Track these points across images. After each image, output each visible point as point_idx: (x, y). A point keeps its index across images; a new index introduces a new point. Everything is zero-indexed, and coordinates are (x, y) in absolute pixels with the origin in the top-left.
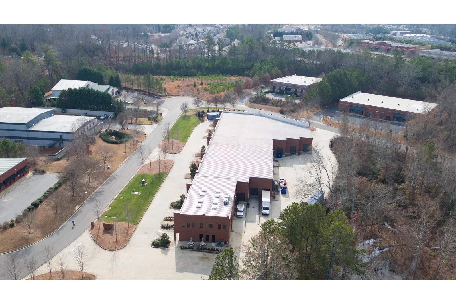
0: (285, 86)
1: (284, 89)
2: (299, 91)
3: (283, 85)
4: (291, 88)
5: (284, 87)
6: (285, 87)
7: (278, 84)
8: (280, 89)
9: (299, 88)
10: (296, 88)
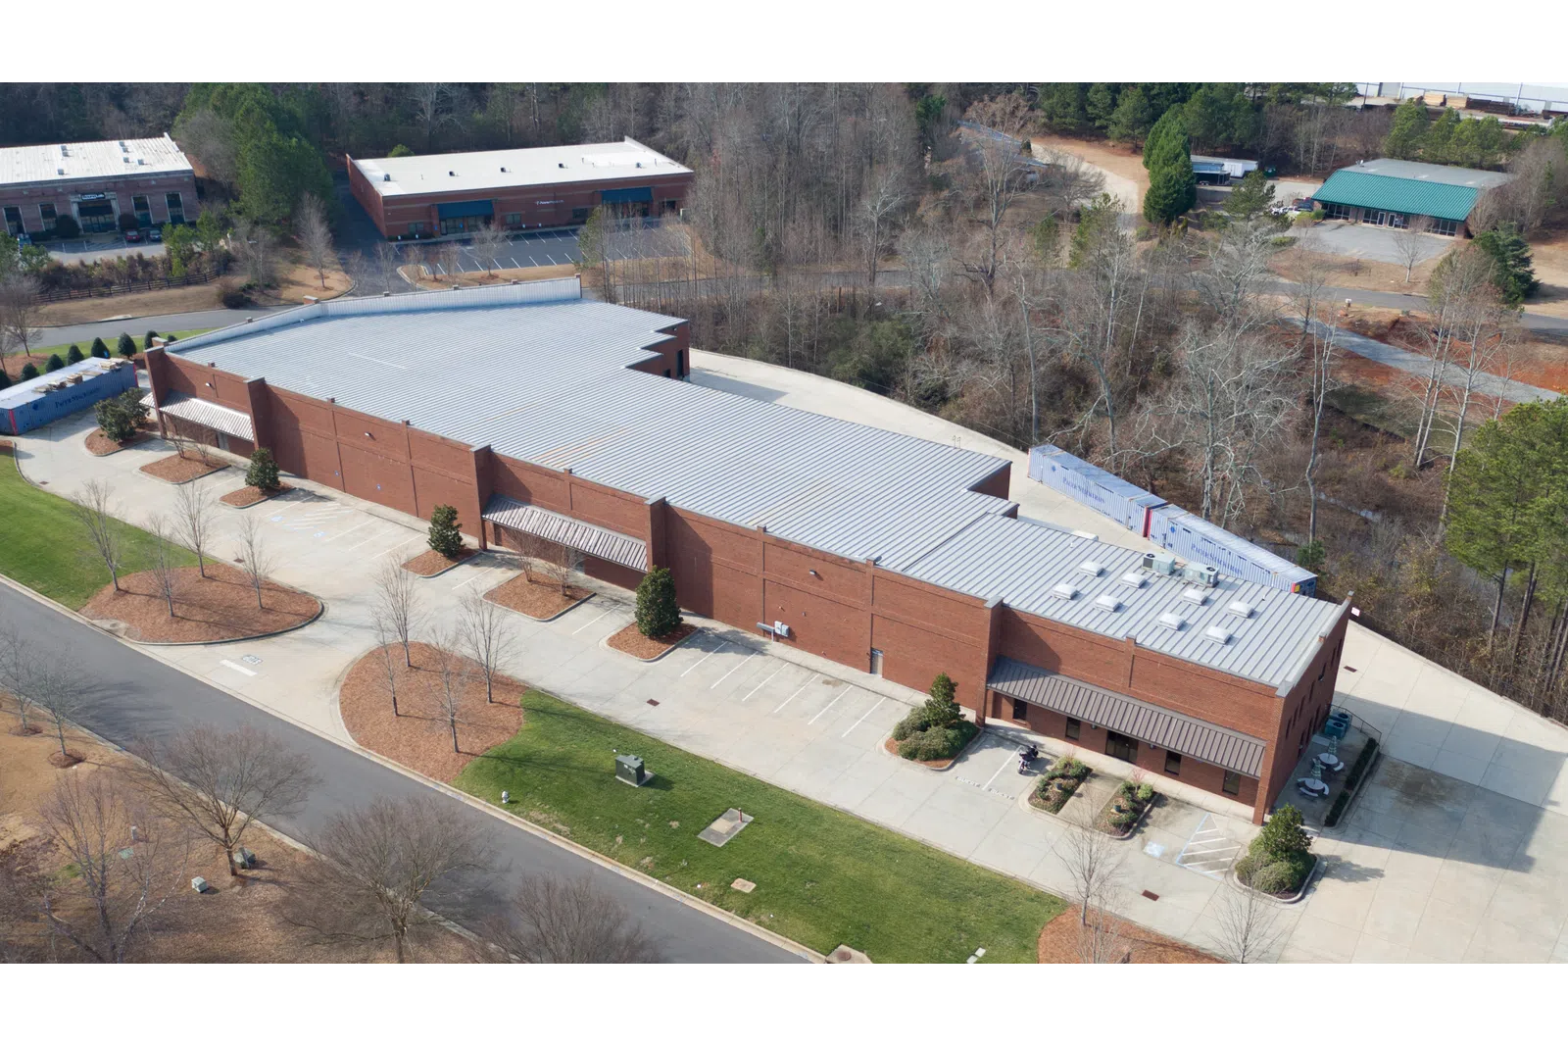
0: (72, 193)
1: (75, 209)
2: (158, 202)
3: (62, 194)
4: (109, 195)
5: (68, 202)
6: (73, 198)
7: (31, 190)
8: (48, 212)
9: (152, 187)
10: (138, 193)
